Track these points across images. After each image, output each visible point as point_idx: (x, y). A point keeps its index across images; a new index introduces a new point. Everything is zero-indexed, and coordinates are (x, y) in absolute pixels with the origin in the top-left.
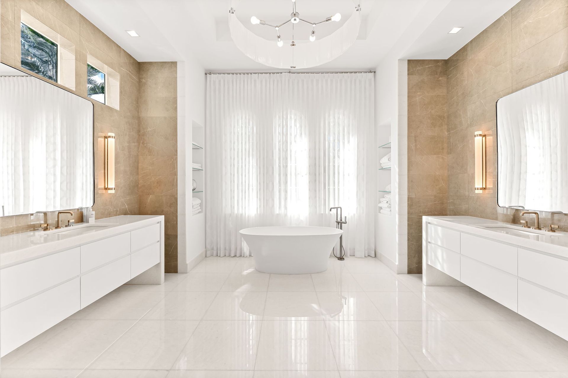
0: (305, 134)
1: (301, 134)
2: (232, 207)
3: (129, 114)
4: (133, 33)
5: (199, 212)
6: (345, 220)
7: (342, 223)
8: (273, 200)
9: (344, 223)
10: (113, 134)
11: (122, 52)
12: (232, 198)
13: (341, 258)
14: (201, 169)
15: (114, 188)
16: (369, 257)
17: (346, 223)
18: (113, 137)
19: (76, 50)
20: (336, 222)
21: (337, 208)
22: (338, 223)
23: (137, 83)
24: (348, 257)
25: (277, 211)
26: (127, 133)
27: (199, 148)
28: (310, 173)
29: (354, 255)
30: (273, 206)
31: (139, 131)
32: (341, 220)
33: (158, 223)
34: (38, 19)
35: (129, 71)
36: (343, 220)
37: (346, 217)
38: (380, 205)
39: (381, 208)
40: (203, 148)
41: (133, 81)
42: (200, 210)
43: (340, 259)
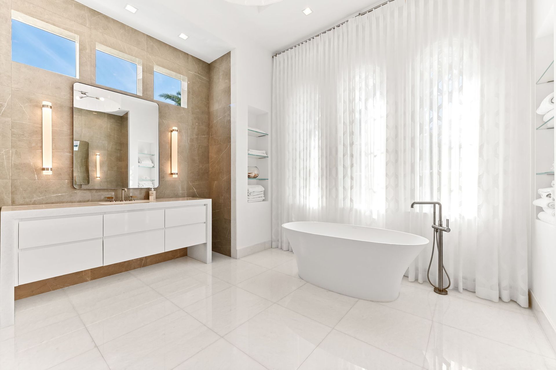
0: (381, 93)
1: (375, 94)
2: (294, 197)
3: (198, 110)
4: (183, 36)
5: (263, 200)
6: (448, 225)
7: (441, 230)
8: (337, 190)
9: (446, 231)
10: (176, 128)
11: (190, 58)
12: (294, 186)
13: (441, 291)
14: (267, 156)
15: (177, 173)
16: (514, 305)
17: (448, 230)
18: (175, 130)
19: (143, 63)
20: (433, 227)
21: (434, 204)
22: (436, 230)
23: (207, 82)
24: (459, 292)
25: (341, 205)
26: (196, 127)
27: (265, 135)
28: (387, 151)
29: (475, 292)
30: (337, 196)
31: (209, 125)
32: (441, 225)
33: (205, 205)
34: (110, 47)
35: (199, 73)
36: (444, 225)
37: (448, 221)
38: (538, 203)
39: (540, 209)
40: (268, 135)
41: (202, 81)
42: (264, 198)
43: (438, 291)
